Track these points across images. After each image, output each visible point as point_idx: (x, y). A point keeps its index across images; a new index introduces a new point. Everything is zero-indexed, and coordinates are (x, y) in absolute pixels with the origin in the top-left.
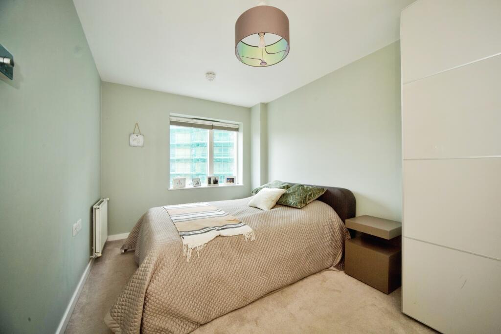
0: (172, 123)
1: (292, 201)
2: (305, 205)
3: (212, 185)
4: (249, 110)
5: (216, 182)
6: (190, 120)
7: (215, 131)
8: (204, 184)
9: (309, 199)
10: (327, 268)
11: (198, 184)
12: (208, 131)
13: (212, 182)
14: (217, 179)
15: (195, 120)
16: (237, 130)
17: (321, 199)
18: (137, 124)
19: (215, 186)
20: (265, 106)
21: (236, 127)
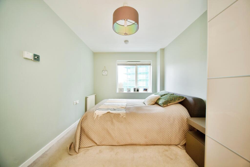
0: (118, 65)
1: (160, 102)
2: (166, 105)
3: (136, 92)
4: (156, 53)
5: (138, 90)
6: (126, 62)
7: (138, 66)
8: (132, 91)
9: (170, 103)
10: (176, 145)
11: (129, 91)
12: (135, 66)
13: (136, 90)
14: (138, 89)
15: (128, 62)
16: (150, 64)
17: (181, 103)
18: (105, 67)
19: (138, 92)
20: (163, 50)
21: (149, 63)
